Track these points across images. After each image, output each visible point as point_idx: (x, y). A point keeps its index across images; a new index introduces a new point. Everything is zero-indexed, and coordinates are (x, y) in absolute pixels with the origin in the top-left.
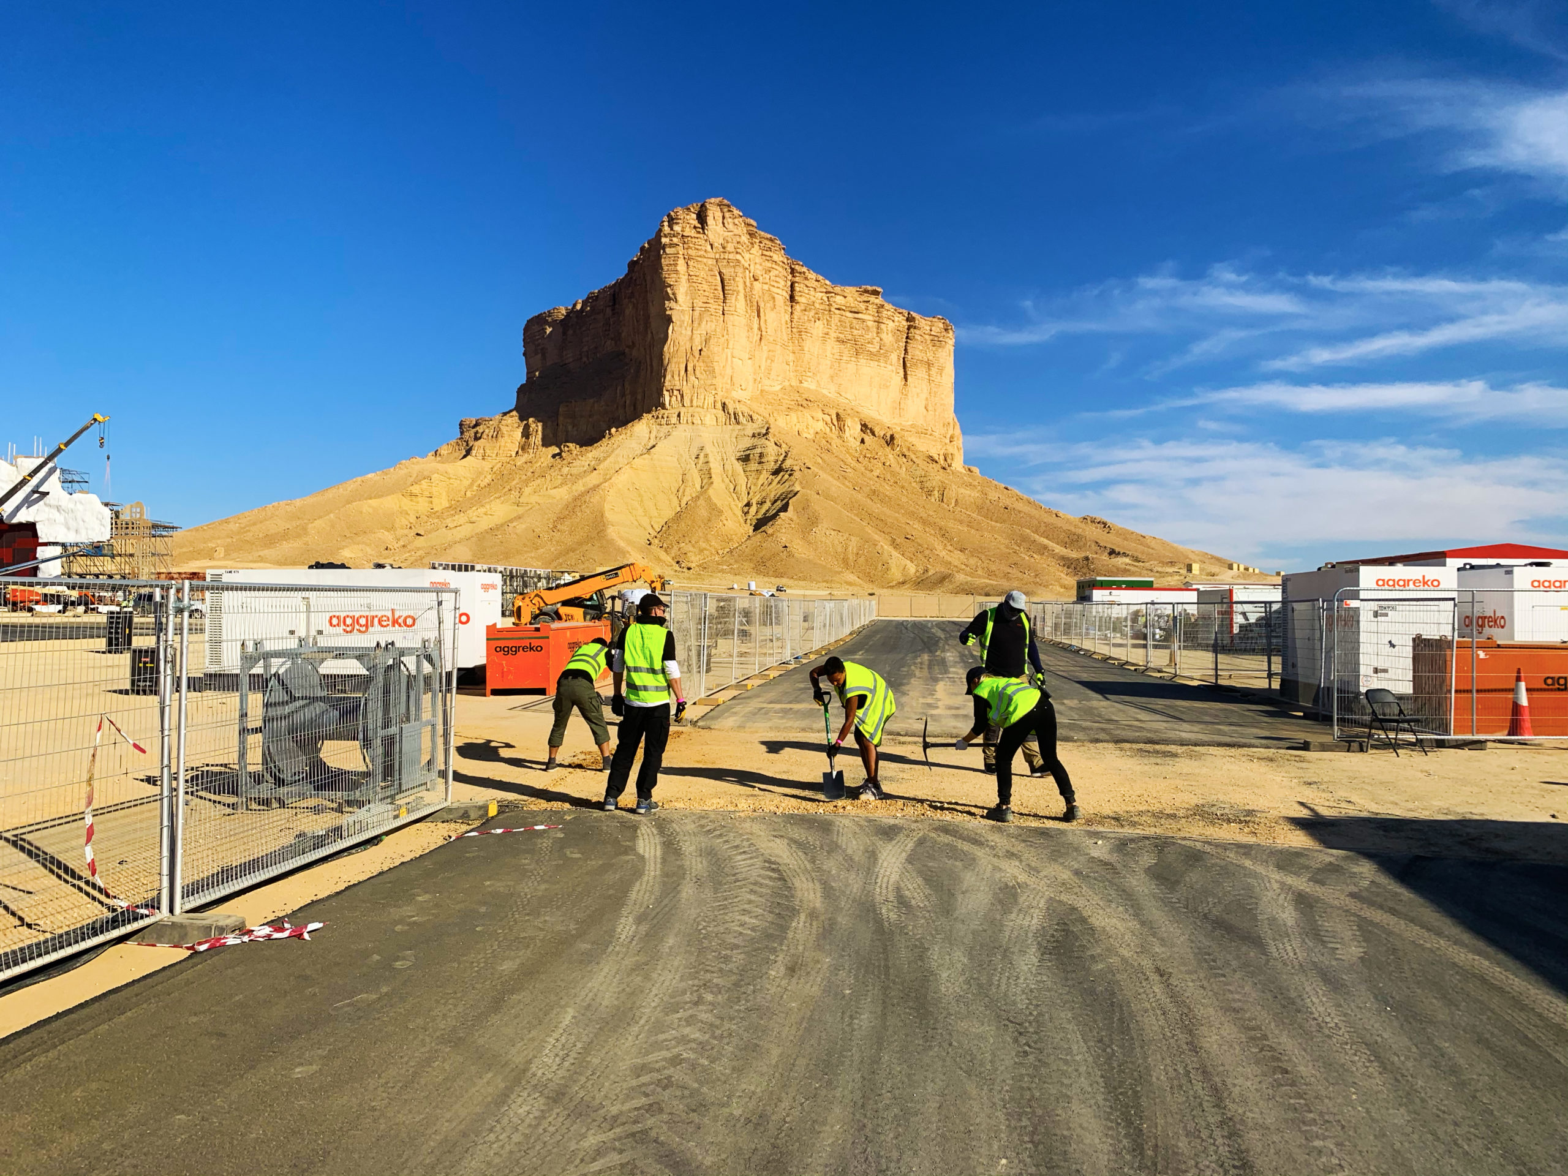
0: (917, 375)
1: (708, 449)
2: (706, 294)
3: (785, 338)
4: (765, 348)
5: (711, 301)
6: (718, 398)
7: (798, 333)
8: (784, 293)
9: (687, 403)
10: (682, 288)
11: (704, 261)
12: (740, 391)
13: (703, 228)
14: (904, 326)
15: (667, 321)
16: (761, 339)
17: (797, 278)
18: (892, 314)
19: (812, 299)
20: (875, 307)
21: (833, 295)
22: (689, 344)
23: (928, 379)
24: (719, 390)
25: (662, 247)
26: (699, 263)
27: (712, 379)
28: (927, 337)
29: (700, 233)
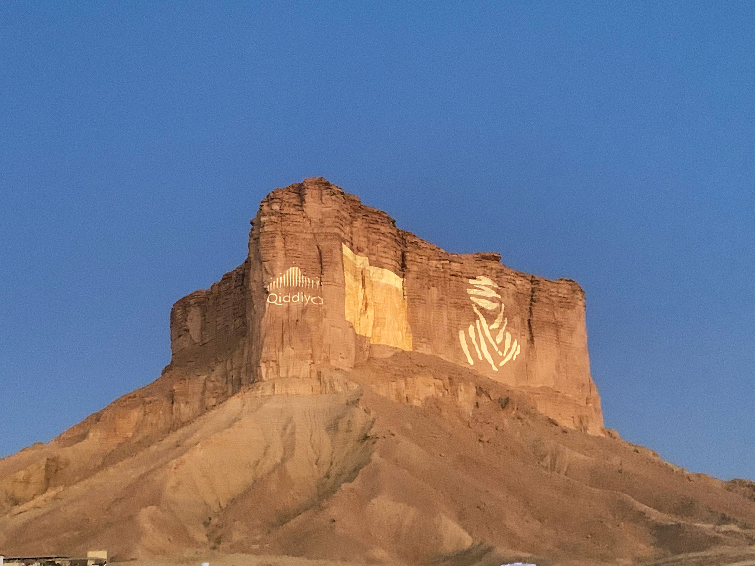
0: (545, 336)
1: (297, 420)
2: (304, 266)
5: (309, 273)
6: (314, 367)
7: (410, 300)
8: (394, 263)
9: (283, 374)
10: (279, 263)
11: (303, 235)
12: (341, 360)
13: (301, 206)
14: (528, 290)
15: (266, 294)
16: (366, 307)
17: (409, 248)
18: (512, 278)
19: (425, 266)
20: (494, 271)
21: (448, 262)
22: (285, 317)
23: (558, 340)
24: (317, 359)
25: (261, 226)
26: (296, 238)
27: (308, 349)
28: (554, 299)
29: (299, 210)
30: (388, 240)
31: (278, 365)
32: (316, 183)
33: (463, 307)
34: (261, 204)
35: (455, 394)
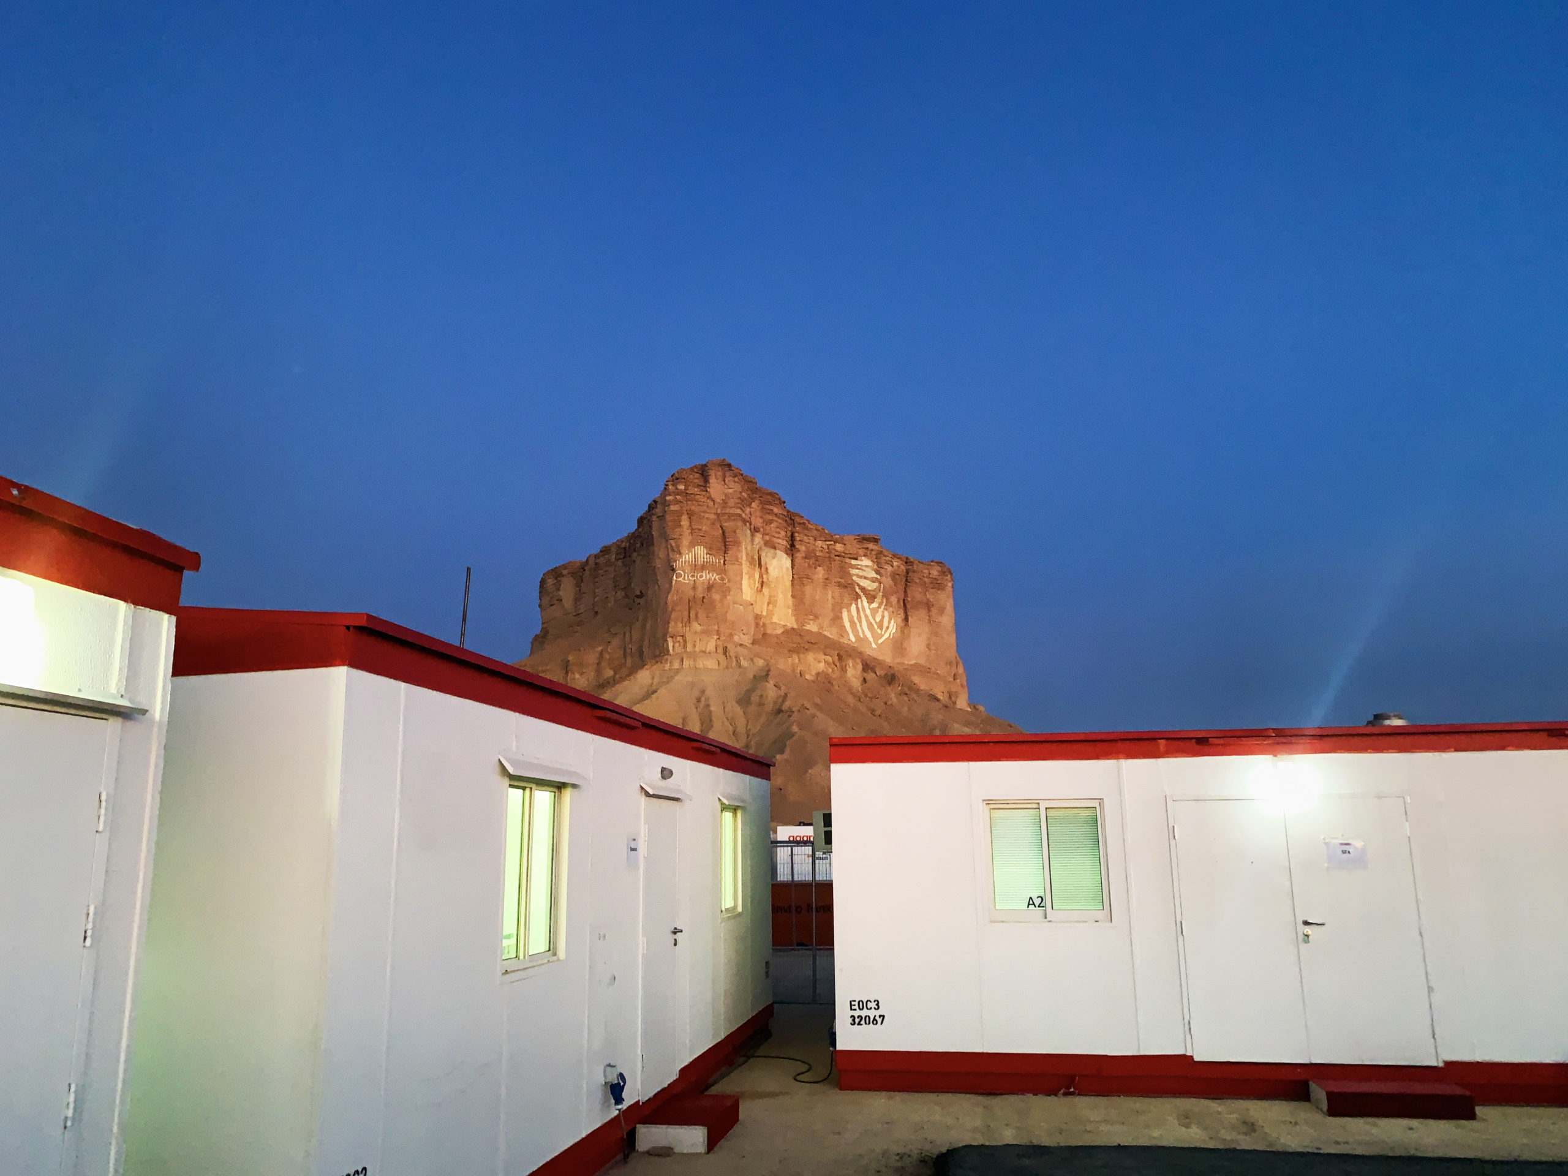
0: (918, 615)
1: (710, 692)
2: (709, 545)
3: (787, 584)
4: (766, 593)
6: (720, 643)
7: (799, 579)
8: (785, 543)
9: (689, 648)
10: (685, 541)
11: (707, 515)
12: (742, 635)
13: (705, 487)
14: (903, 570)
15: (671, 571)
16: (762, 586)
17: (797, 529)
18: (890, 559)
19: (812, 547)
20: (873, 553)
21: (832, 543)
22: (691, 593)
23: (930, 621)
24: (722, 635)
25: (667, 504)
26: (701, 518)
27: (715, 625)
28: (926, 580)
29: (703, 491)
30: (780, 521)
31: (685, 642)
32: (720, 465)
33: (846, 587)
34: (666, 483)
35: (844, 670)
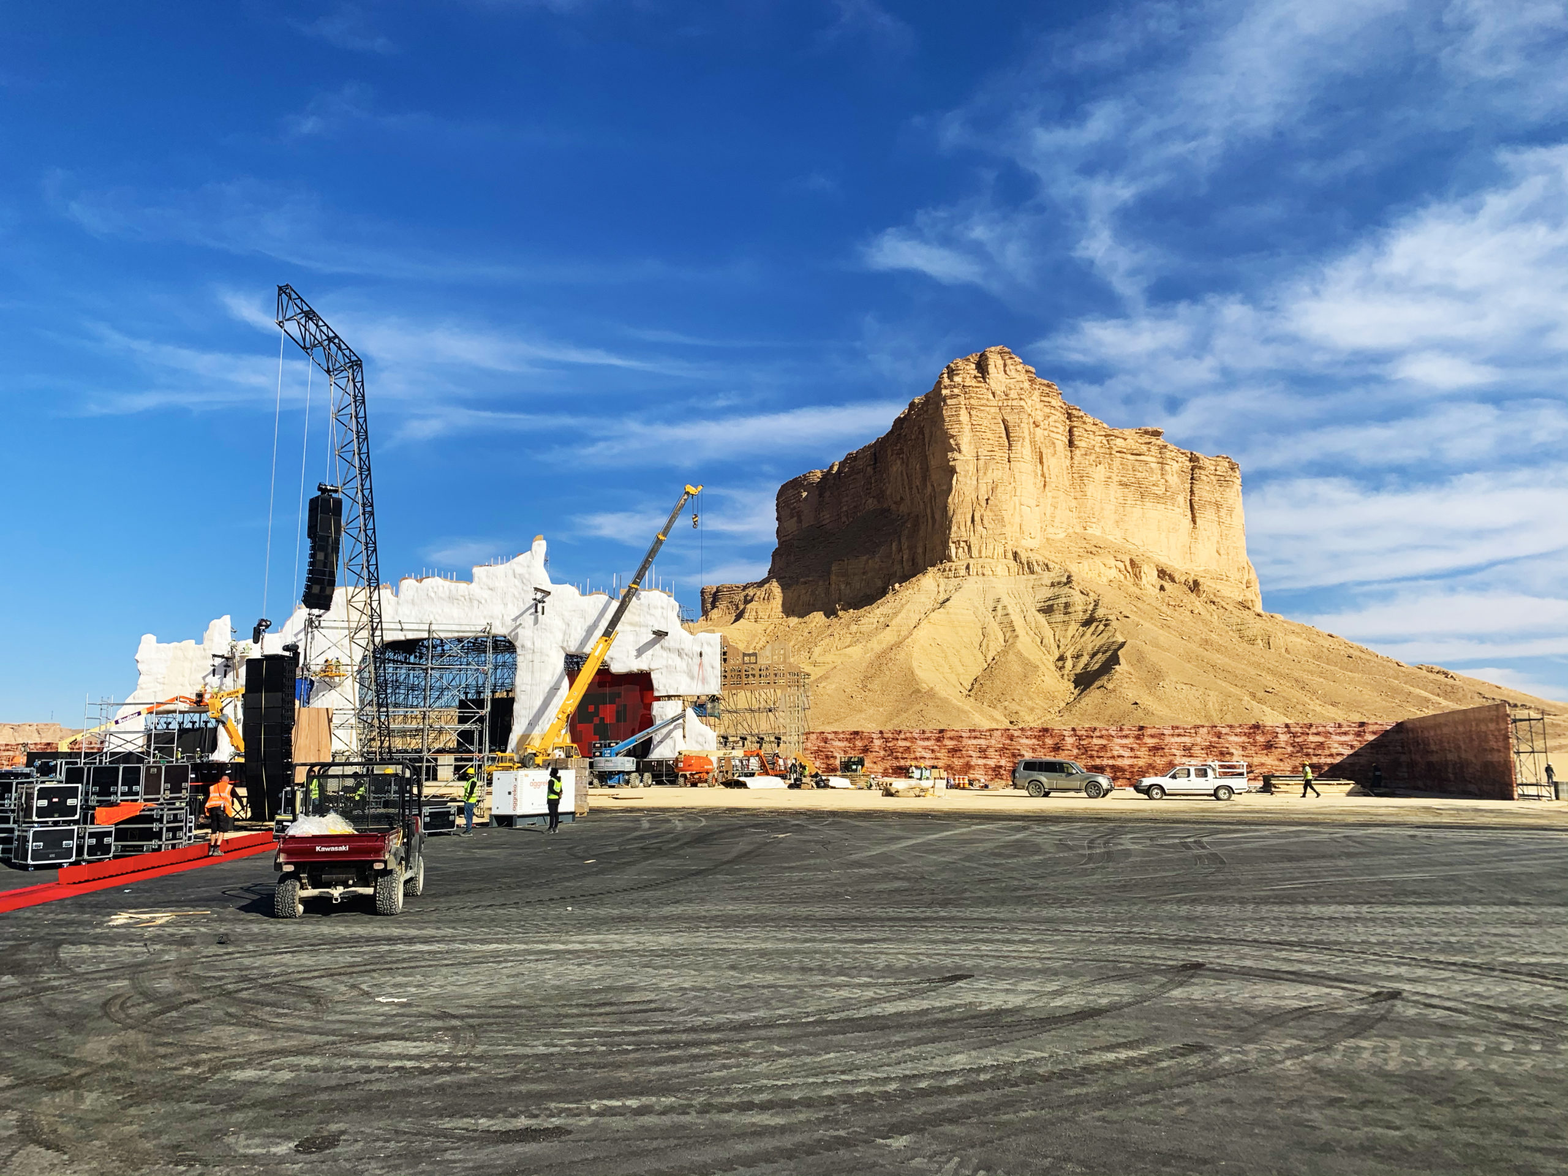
0: (1206, 517)
1: (1005, 600)
2: (991, 442)
3: (1067, 483)
4: (1049, 494)
5: (996, 449)
6: (1009, 548)
7: (1079, 478)
8: (1063, 438)
9: (975, 554)
10: (965, 439)
11: (988, 409)
12: (1030, 540)
13: (984, 378)
14: (1188, 467)
16: (1045, 486)
17: (1075, 422)
18: (1175, 454)
19: (1092, 442)
20: (1157, 448)
21: (1113, 438)
22: (974, 495)
23: (1218, 521)
25: (943, 398)
26: (981, 412)
28: (1213, 477)
29: (982, 383)
31: (969, 547)
35: (1138, 576)
